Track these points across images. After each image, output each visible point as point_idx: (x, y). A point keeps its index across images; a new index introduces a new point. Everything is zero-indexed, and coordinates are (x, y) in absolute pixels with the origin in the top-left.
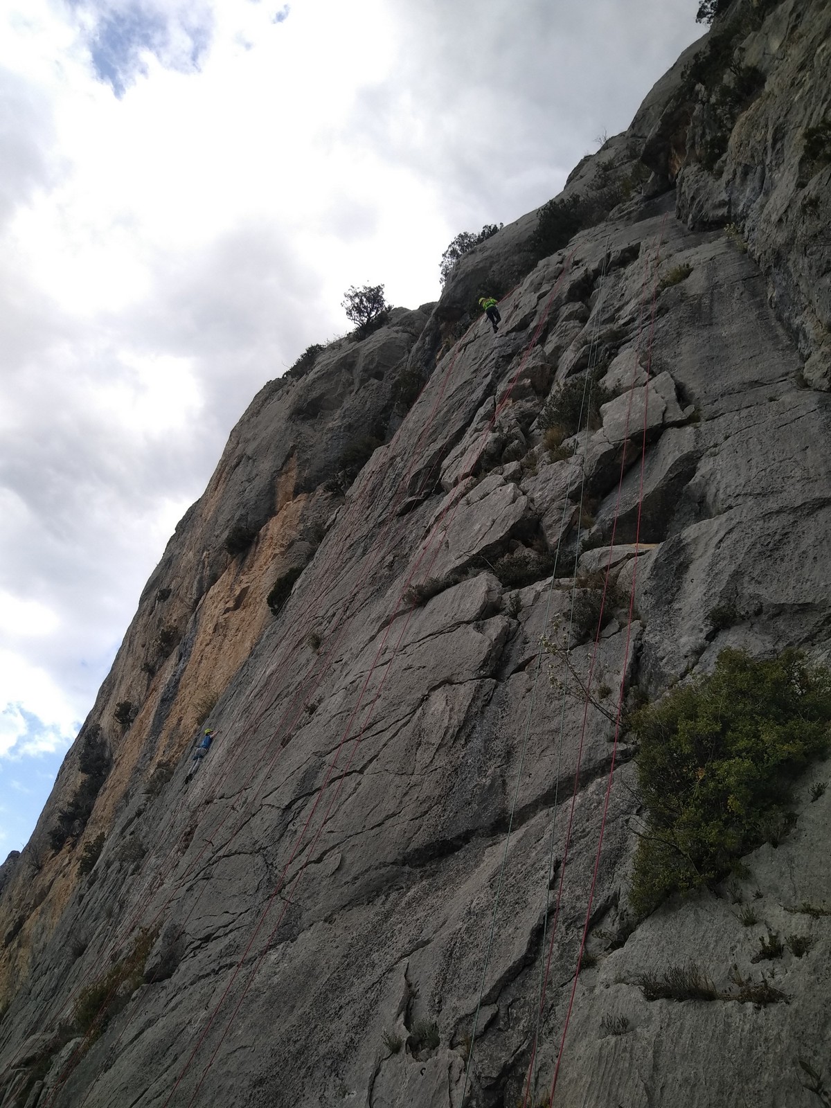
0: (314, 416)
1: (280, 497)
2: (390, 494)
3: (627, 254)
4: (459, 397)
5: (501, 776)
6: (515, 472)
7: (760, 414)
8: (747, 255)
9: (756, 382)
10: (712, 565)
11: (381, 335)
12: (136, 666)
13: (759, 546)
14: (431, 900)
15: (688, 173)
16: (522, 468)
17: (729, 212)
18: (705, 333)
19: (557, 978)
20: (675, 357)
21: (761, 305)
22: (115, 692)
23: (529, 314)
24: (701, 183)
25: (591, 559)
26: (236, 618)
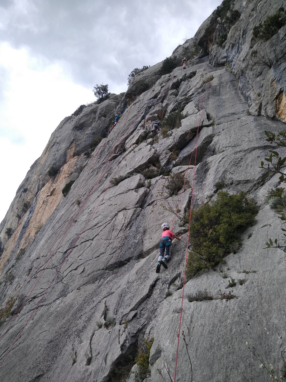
0: (81, 129)
1: (68, 157)
2: (107, 153)
3: (192, 74)
4: (132, 120)
5: (142, 239)
6: (151, 142)
7: (234, 123)
8: (232, 73)
9: (234, 113)
10: (217, 169)
11: (106, 102)
12: (14, 216)
13: (233, 162)
14: (115, 280)
15: (213, 48)
16: (153, 141)
17: (227, 60)
18: (217, 98)
19: (158, 300)
20: (207, 105)
21: (236, 89)
22: (6, 225)
23: (158, 93)
24: (218, 51)
25: (175, 170)
26: (50, 199)
